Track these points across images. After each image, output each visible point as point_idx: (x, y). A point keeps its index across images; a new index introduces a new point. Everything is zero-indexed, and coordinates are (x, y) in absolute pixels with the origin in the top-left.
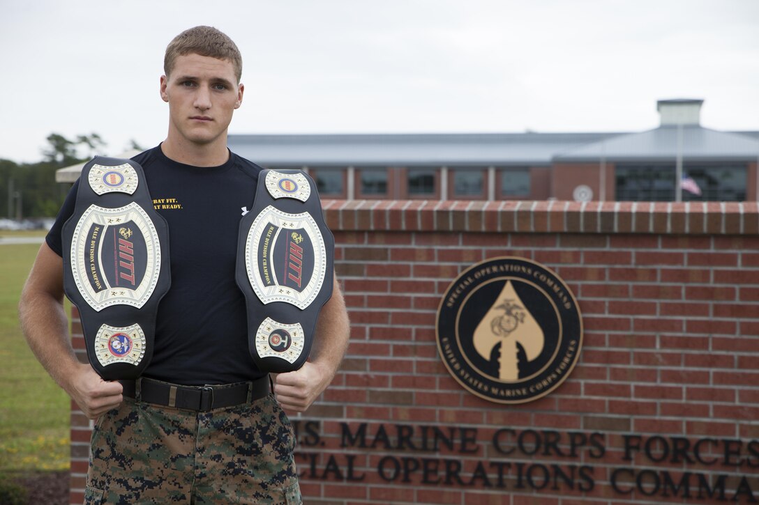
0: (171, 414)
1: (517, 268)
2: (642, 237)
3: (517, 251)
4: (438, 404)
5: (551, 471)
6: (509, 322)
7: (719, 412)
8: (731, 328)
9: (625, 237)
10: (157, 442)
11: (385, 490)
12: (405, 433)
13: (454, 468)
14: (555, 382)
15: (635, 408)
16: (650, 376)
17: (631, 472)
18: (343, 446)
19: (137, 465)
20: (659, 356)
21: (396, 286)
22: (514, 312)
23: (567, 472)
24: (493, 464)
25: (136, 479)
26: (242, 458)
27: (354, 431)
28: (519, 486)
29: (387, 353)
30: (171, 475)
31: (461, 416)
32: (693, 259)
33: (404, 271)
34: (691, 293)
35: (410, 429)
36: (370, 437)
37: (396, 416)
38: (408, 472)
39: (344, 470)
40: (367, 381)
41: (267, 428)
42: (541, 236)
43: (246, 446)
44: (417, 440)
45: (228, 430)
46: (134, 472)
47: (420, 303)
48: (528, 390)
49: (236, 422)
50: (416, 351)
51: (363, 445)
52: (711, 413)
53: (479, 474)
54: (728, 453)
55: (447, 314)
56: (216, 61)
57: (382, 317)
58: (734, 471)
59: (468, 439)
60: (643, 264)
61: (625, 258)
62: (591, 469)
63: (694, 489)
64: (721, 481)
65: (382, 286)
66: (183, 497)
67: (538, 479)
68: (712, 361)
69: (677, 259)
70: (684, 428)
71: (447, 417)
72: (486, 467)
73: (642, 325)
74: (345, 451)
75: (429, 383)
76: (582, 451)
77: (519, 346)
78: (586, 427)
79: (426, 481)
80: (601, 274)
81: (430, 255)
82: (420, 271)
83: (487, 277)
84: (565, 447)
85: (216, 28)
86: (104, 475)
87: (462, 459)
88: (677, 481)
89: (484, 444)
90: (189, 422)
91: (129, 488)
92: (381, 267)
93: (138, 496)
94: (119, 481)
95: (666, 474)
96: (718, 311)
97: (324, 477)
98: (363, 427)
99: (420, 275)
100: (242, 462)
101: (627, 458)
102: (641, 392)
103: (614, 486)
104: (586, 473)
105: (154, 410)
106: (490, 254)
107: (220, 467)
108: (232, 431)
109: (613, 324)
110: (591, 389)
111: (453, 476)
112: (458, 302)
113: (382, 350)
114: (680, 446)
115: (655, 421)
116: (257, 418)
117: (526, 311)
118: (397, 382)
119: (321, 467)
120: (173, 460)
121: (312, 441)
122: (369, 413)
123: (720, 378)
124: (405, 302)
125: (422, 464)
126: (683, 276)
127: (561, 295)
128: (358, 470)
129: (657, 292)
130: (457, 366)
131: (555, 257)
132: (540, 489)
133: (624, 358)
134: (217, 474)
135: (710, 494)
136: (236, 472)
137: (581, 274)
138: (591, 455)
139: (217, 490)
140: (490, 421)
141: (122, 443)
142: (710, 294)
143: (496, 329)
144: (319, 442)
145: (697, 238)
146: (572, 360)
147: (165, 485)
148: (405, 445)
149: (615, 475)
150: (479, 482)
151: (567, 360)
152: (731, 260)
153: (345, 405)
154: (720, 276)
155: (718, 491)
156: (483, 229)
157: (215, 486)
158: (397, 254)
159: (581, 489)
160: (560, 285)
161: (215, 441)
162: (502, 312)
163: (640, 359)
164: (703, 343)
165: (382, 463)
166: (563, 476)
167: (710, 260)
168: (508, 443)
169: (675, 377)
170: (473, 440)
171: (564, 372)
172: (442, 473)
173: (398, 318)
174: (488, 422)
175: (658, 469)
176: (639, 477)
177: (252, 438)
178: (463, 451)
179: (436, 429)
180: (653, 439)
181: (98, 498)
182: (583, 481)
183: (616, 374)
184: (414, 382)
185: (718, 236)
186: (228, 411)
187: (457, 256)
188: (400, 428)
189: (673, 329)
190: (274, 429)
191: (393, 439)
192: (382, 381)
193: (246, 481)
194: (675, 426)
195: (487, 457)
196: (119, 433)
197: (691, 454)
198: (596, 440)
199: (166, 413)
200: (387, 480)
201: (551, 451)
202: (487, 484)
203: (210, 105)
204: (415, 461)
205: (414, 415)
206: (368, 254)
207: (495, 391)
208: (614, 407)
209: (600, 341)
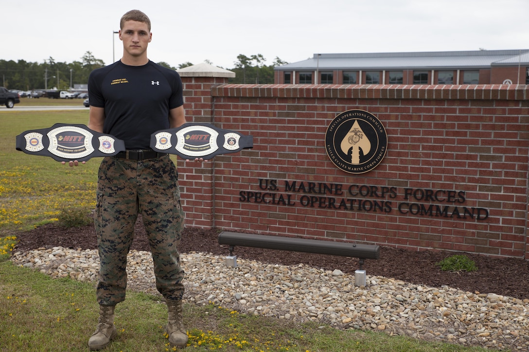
0: (128, 162)
1: (360, 114)
2: (414, 101)
3: (361, 107)
4: (326, 174)
5: (373, 203)
6: (356, 138)
7: (447, 178)
8: (453, 141)
9: (407, 100)
10: (122, 173)
11: (303, 210)
12: (312, 186)
13: (332, 201)
14: (375, 165)
15: (410, 177)
16: (417, 162)
17: (408, 204)
18: (286, 191)
19: (115, 182)
20: (421, 154)
21: (309, 122)
22: (358, 134)
23: (380, 204)
24: (348, 200)
25: (115, 187)
26: (156, 179)
27: (290, 184)
28: (359, 209)
29: (304, 151)
30: (128, 185)
31: (335, 179)
32: (437, 110)
33: (312, 115)
34: (436, 125)
35: (314, 184)
36: (297, 187)
37: (308, 178)
38: (313, 203)
39: (286, 201)
40: (296, 163)
41: (165, 168)
42: (371, 100)
43: (157, 174)
44: (317, 189)
45: (150, 168)
46: (114, 184)
47: (319, 129)
48: (364, 168)
49: (153, 165)
50: (317, 150)
51: (294, 191)
52: (443, 179)
53: (343, 204)
54: (449, 197)
55: (330, 135)
56: (140, 23)
57: (303, 136)
58: (452, 205)
59: (338, 189)
60: (415, 113)
61: (407, 110)
62: (390, 203)
63: (434, 212)
64: (446, 209)
65: (303, 122)
66: (133, 193)
67: (367, 207)
68: (445, 156)
69: (430, 110)
70: (431, 185)
71: (330, 179)
72: (346, 201)
73: (414, 140)
74: (287, 193)
75: (322, 164)
76: (387, 195)
77: (360, 148)
78: (388, 185)
79: (320, 207)
80: (397, 117)
81: (323, 108)
82: (319, 115)
83: (347, 118)
84: (379, 193)
85: (140, 10)
86: (103, 186)
87: (336, 197)
88: (427, 208)
89: (345, 191)
90: (135, 165)
91: (112, 190)
92: (303, 113)
93: (116, 193)
94: (109, 188)
95: (422, 205)
96: (448, 134)
97: (278, 204)
98: (295, 182)
99: (319, 118)
100: (156, 181)
101: (406, 198)
102: (413, 169)
103: (400, 210)
104: (388, 204)
105: (121, 160)
106: (349, 108)
107: (147, 182)
108: (151, 168)
109: (402, 140)
110: (391, 168)
111: (331, 205)
112: (334, 129)
113: (303, 150)
114: (429, 193)
115: (418, 182)
116: (161, 164)
117: (363, 133)
118: (309, 164)
119: (277, 199)
120: (129, 180)
121: (273, 188)
122: (297, 177)
123: (447, 164)
124: (313, 129)
125: (318, 199)
126: (433, 118)
127: (379, 126)
128: (292, 201)
129: (421, 125)
130: (334, 157)
131: (377, 110)
132: (368, 211)
133: (406, 154)
134: (146, 185)
135: (441, 214)
136: (153, 184)
137: (388, 117)
138: (390, 197)
139: (146, 191)
140: (348, 181)
141: (109, 173)
142: (444, 126)
143: (350, 141)
144: (276, 189)
145: (439, 101)
146: (383, 155)
147: (126, 189)
148: (312, 191)
149: (400, 206)
150: (342, 208)
151: (380, 155)
152: (454, 111)
153: (287, 173)
154: (449, 118)
155: (444, 213)
156: (346, 97)
157: (145, 189)
158: (309, 108)
159: (386, 211)
160: (378, 122)
161: (144, 172)
162: (353, 134)
163: (413, 155)
164: (441, 148)
165: (302, 198)
166: (379, 206)
167: (444, 111)
168: (355, 191)
169: (428, 163)
170: (340, 189)
171: (379, 160)
172: (327, 203)
173: (310, 136)
174: (347, 182)
175: (419, 203)
176: (411, 207)
177: (159, 171)
178: (336, 194)
179: (325, 184)
180: (418, 190)
181: (101, 194)
182: (386, 208)
183: (402, 162)
184: (316, 164)
185: (448, 100)
186: (150, 161)
187: (335, 109)
188: (310, 184)
189: (427, 142)
190: (168, 168)
191: (307, 188)
192: (302, 163)
193: (157, 188)
194: (427, 185)
195: (346, 197)
196: (108, 170)
197: (433, 197)
198: (393, 190)
199: (125, 162)
200: (305, 206)
201: (374, 195)
202: (346, 208)
203: (138, 41)
204: (316, 198)
205: (316, 178)
206: (297, 108)
207: (349, 168)
208: (401, 176)
209: (395, 147)
